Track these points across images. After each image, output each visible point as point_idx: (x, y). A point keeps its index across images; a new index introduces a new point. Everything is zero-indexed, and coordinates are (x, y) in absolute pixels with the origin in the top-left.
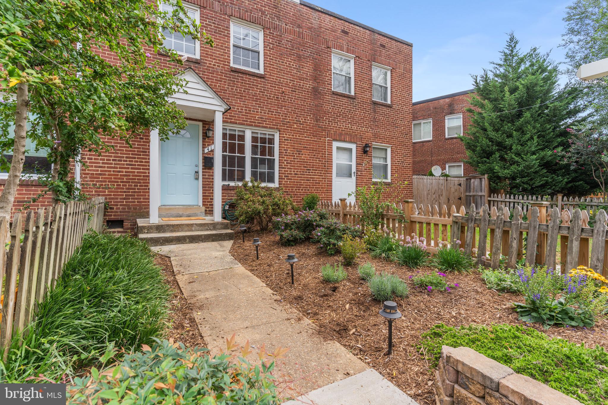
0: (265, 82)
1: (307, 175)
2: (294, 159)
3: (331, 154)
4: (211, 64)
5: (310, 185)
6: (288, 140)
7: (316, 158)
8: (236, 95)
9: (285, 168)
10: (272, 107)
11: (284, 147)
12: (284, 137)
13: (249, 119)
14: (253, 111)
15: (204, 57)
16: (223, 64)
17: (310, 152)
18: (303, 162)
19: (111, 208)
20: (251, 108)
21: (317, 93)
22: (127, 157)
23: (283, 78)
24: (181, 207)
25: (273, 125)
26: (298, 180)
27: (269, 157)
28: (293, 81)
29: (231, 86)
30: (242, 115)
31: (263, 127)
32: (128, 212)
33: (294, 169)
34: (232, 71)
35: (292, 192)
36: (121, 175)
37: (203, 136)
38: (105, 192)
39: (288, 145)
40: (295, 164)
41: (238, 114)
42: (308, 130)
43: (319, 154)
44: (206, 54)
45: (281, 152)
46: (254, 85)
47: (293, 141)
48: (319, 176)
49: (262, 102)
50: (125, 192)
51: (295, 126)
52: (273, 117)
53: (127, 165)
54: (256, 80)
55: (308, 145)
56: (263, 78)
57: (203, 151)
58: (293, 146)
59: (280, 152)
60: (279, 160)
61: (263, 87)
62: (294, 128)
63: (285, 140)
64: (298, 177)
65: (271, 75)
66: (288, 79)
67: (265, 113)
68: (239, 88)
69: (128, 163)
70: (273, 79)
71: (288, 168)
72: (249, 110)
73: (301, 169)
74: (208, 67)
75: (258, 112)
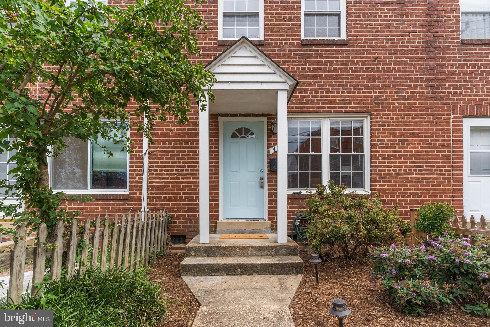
0: (349, 50)
1: (416, 174)
2: (395, 151)
3: (459, 139)
4: (276, 43)
5: (422, 189)
6: (385, 126)
7: (432, 148)
8: (308, 75)
9: (381, 166)
10: (360, 82)
11: (379, 137)
12: (379, 122)
13: (327, 104)
14: (332, 93)
15: (269, 36)
16: (292, 40)
17: (421, 140)
18: (410, 155)
19: (175, 222)
20: (329, 89)
21: (432, 50)
22: (189, 166)
23: (376, 39)
24: (244, 221)
25: (361, 107)
26: (401, 182)
27: (355, 153)
28: (391, 39)
29: (302, 65)
30: (317, 100)
31: (346, 112)
32: (190, 227)
33: (395, 166)
34: (304, 45)
35: (392, 200)
36: (183, 186)
37: (268, 133)
38: (169, 204)
39: (384, 133)
40: (397, 159)
41: (311, 100)
42: (417, 107)
43: (438, 141)
44: (271, 32)
45: (374, 144)
46: (333, 58)
47: (392, 126)
48: (438, 174)
49: (344, 79)
50: (187, 204)
51: (396, 104)
52: (361, 96)
53: (189, 174)
54: (335, 50)
55: (419, 129)
56: (346, 45)
57: (269, 151)
58: (393, 133)
59: (371, 144)
60: (371, 155)
61: (346, 58)
62: (393, 107)
63: (379, 126)
64: (400, 178)
65: (357, 39)
66: (383, 39)
67: (349, 93)
68: (313, 65)
69: (190, 172)
70: (361, 43)
71: (385, 166)
72: (326, 93)
73: (406, 166)
74: (273, 47)
75: (339, 93)
